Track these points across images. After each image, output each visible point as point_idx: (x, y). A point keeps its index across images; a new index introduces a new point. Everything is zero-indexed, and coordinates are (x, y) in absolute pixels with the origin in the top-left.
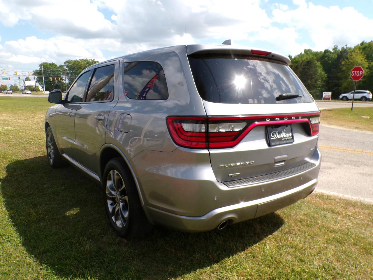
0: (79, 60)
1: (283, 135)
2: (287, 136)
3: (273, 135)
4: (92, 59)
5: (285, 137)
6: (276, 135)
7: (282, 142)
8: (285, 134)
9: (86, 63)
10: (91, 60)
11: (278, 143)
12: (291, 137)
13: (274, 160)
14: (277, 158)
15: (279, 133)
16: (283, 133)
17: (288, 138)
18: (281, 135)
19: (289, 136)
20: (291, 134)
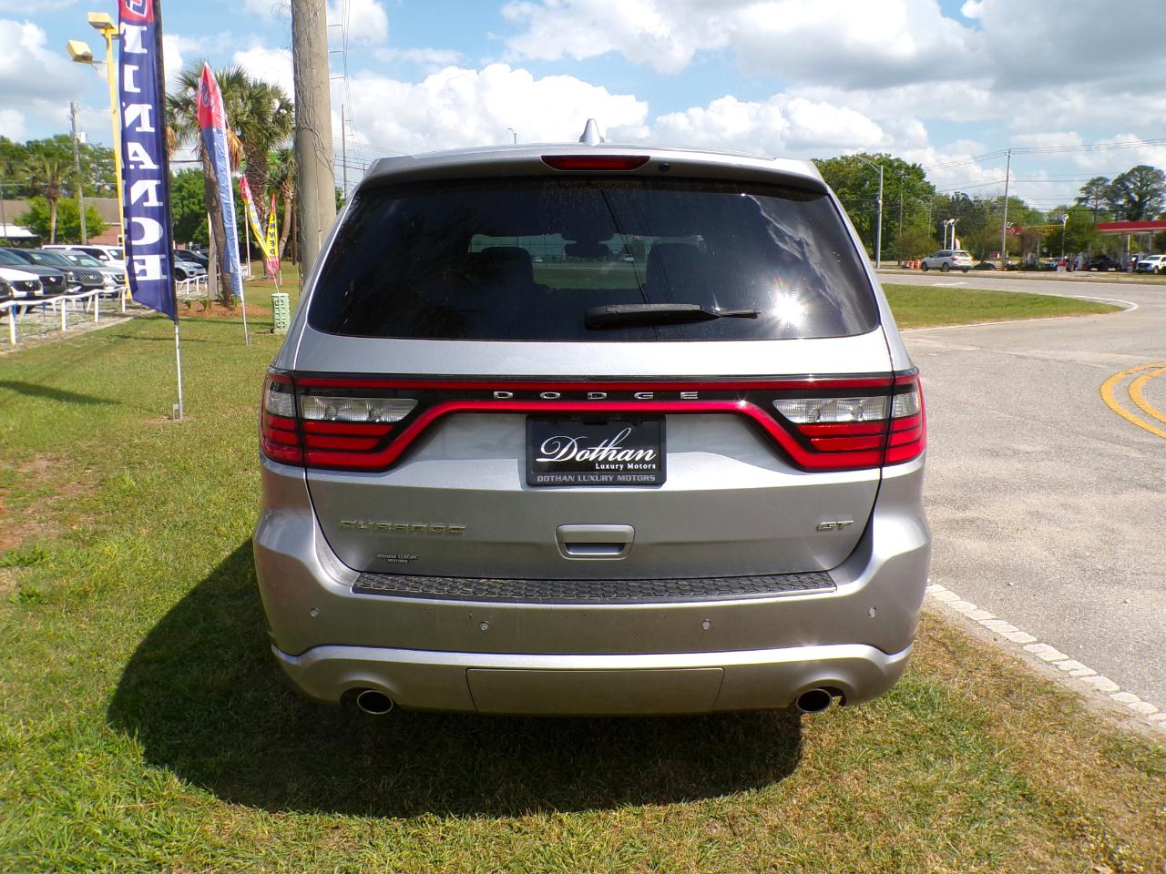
0: (842, 157)
1: (604, 452)
2: (627, 458)
3: (550, 449)
4: (880, 155)
5: (616, 462)
6: (567, 449)
8: (619, 452)
9: (860, 166)
10: (878, 157)
12: (648, 463)
13: (559, 535)
14: (567, 528)
15: (586, 446)
16: (606, 445)
17: (630, 466)
18: (592, 451)
19: (642, 461)
20: (651, 452)
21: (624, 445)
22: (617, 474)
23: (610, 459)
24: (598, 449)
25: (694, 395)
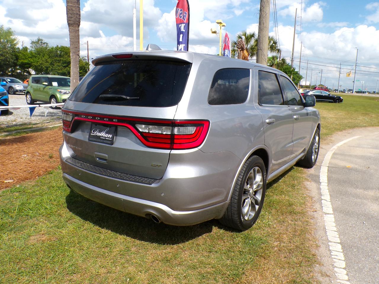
1: (103, 134)
2: (107, 136)
3: (93, 131)
5: (104, 137)
6: (96, 132)
7: (99, 140)
8: (105, 134)
11: (95, 140)
12: (110, 138)
13: (95, 154)
15: (100, 132)
16: (103, 132)
17: (107, 139)
18: (101, 133)
19: (109, 137)
20: (111, 135)
21: (107, 133)
22: (104, 140)
23: (103, 136)
24: (102, 133)
25: (116, 120)
